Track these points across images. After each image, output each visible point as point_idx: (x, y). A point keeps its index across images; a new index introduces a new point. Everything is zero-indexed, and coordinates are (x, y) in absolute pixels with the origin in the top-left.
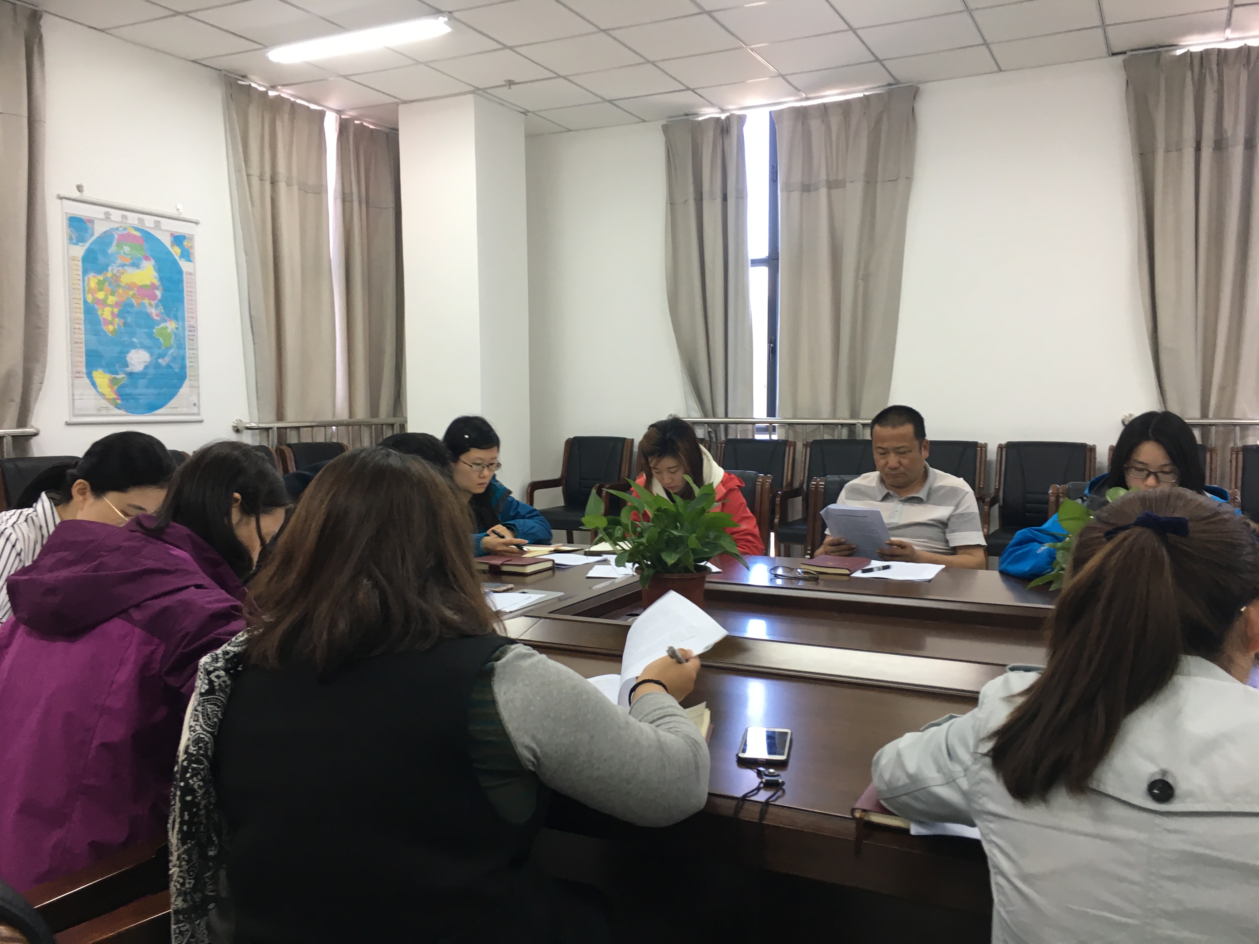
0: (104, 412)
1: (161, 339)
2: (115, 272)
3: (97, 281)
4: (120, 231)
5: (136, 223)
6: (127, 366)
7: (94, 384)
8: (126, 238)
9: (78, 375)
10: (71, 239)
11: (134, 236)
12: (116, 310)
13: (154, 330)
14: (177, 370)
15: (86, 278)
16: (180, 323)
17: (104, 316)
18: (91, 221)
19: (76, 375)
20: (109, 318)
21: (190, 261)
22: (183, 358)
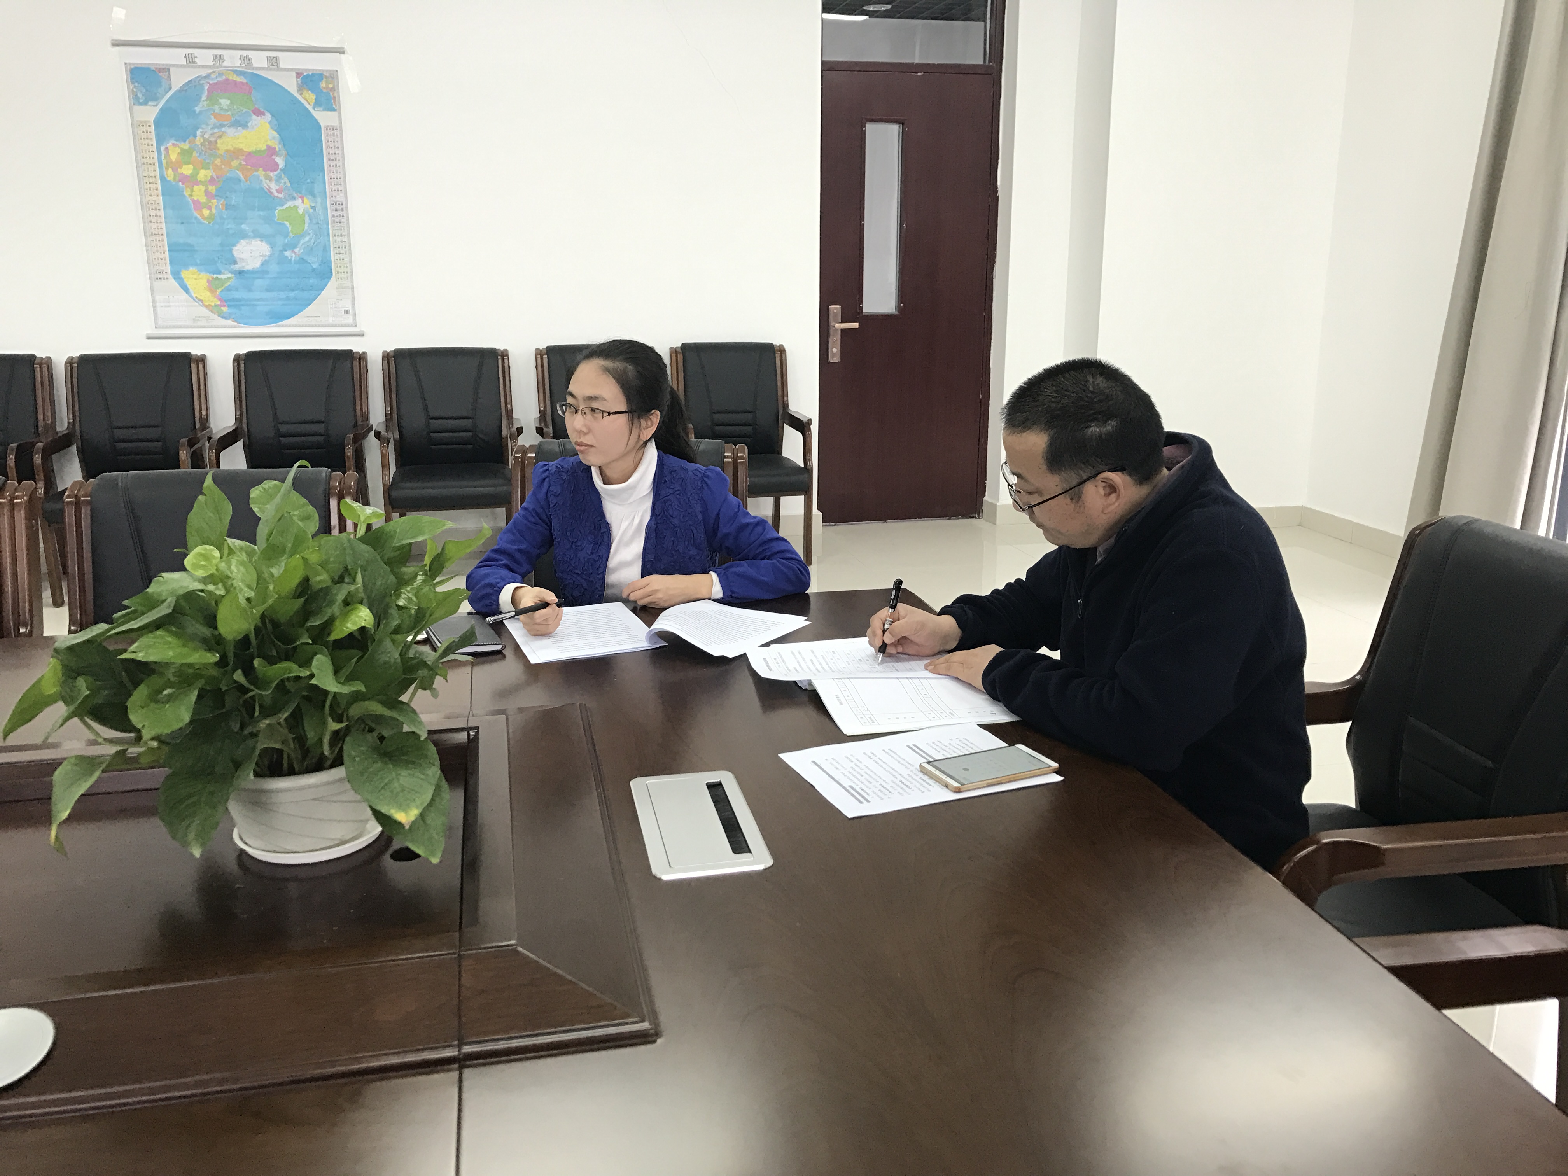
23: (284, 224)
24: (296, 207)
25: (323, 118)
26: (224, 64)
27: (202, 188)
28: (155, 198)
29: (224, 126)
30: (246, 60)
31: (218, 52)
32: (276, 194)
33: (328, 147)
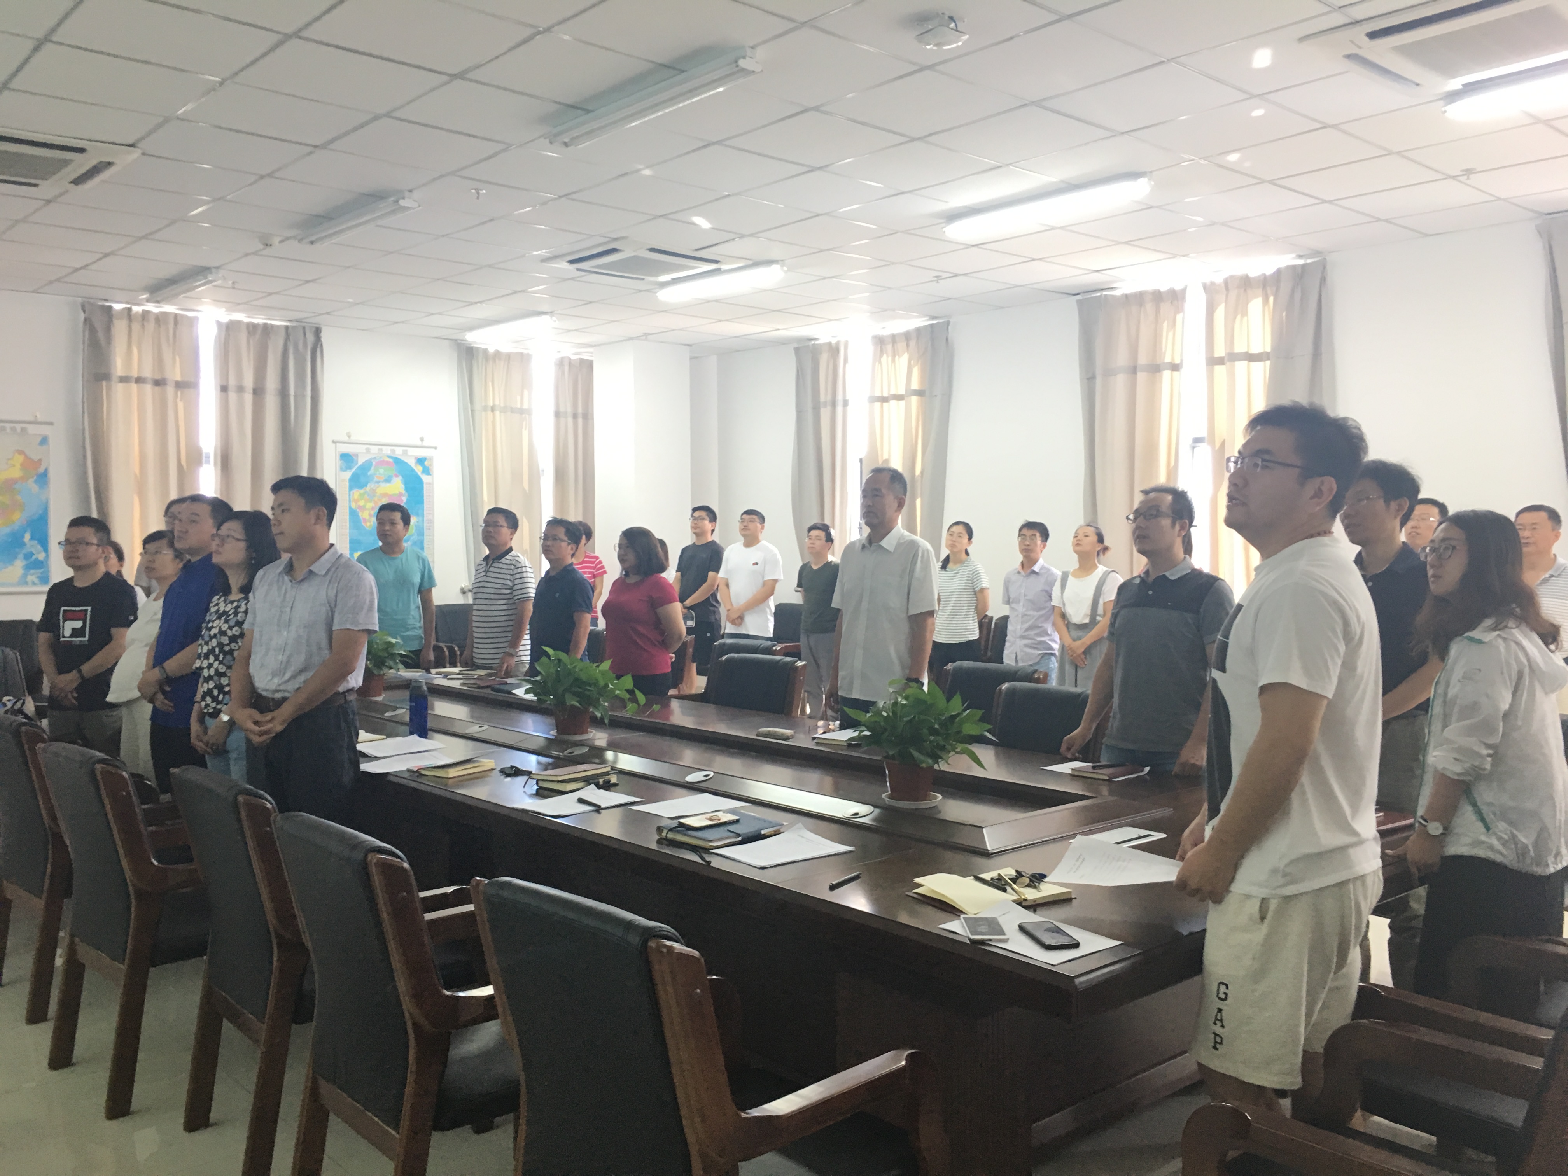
2: (372, 486)
3: (358, 493)
4: (377, 460)
5: (389, 453)
8: (382, 463)
10: (342, 467)
11: (388, 462)
15: (351, 493)
17: (364, 517)
18: (357, 455)
21: (430, 475)
25: (425, 478)
26: (384, 453)
29: (380, 482)
30: (393, 451)
31: (380, 447)
33: (426, 493)
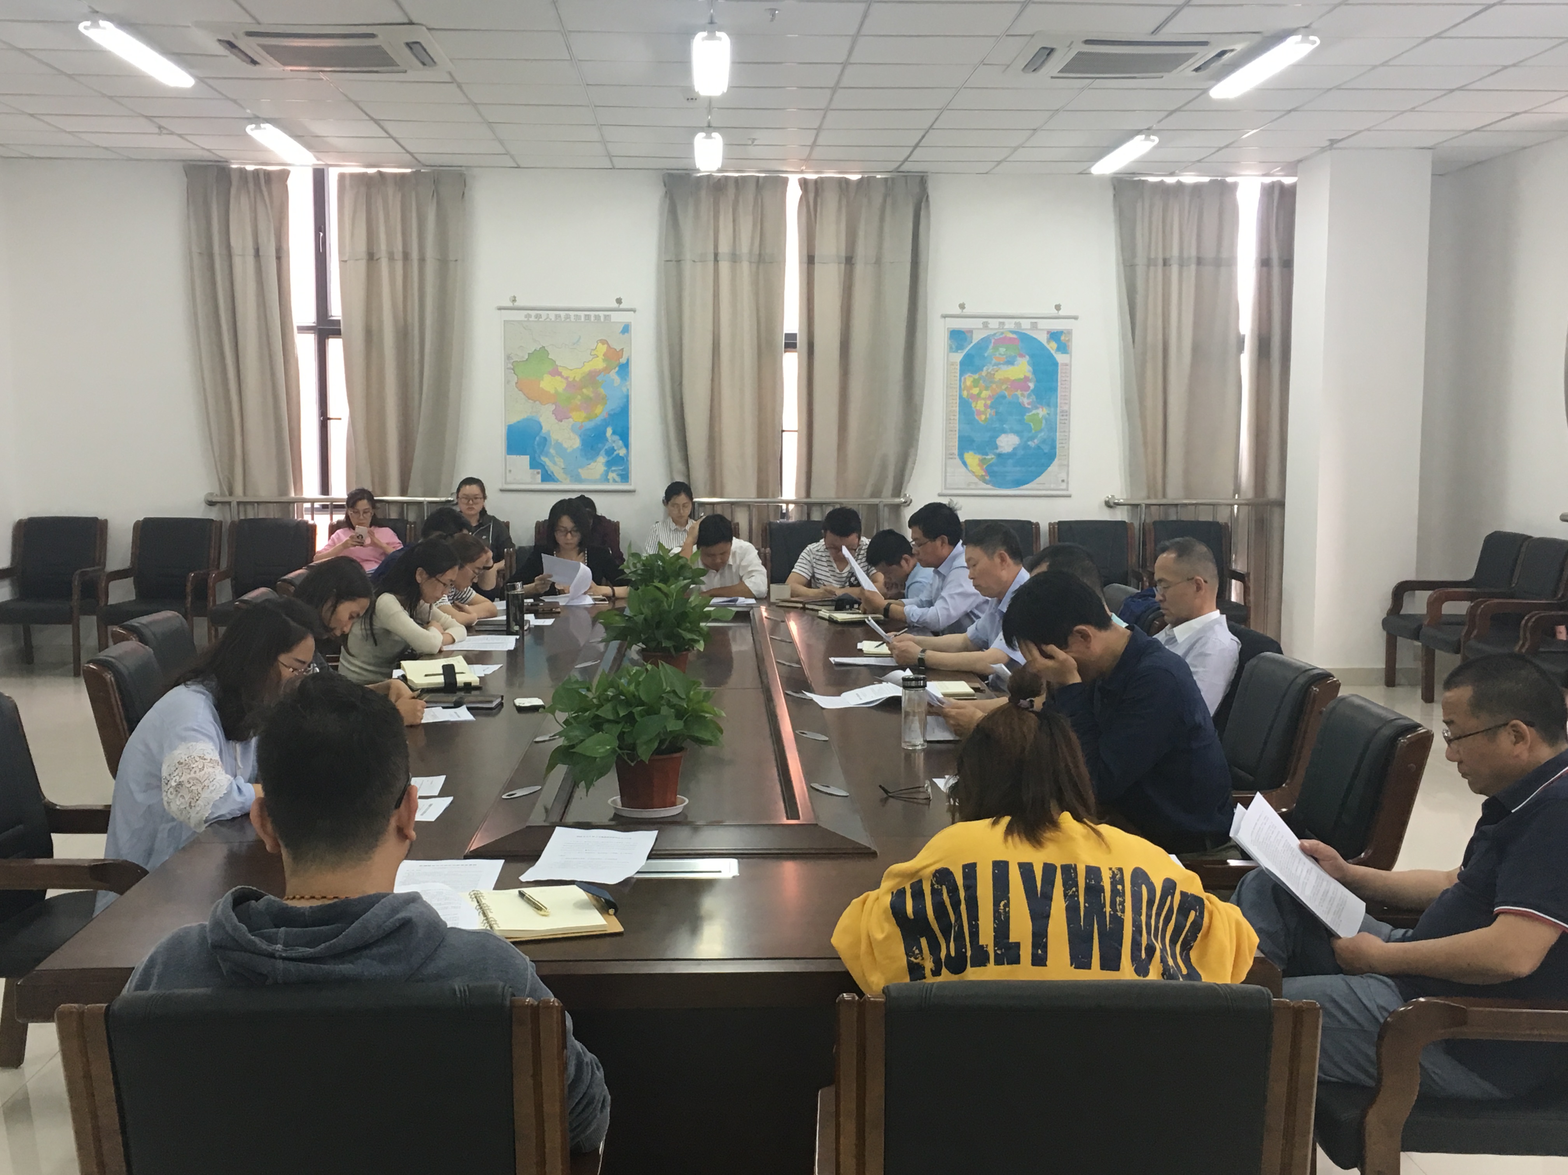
0: (973, 486)
1: (1032, 424)
2: (989, 371)
3: (971, 379)
4: (997, 337)
5: (1012, 327)
6: (997, 448)
7: (965, 464)
8: (1003, 341)
9: (951, 456)
10: (951, 348)
11: (1010, 338)
12: (989, 402)
13: (1025, 417)
14: (1046, 451)
15: (963, 378)
16: (1053, 409)
17: (978, 408)
18: (971, 331)
19: (949, 456)
20: (982, 409)
21: (1067, 353)
22: (1054, 441)
23: (1030, 425)
24: (1038, 414)
25: (1060, 358)
26: (1006, 327)
27: (983, 402)
28: (954, 409)
29: (1000, 364)
30: (1018, 325)
31: (1001, 320)
32: (1026, 406)
33: (1062, 376)
